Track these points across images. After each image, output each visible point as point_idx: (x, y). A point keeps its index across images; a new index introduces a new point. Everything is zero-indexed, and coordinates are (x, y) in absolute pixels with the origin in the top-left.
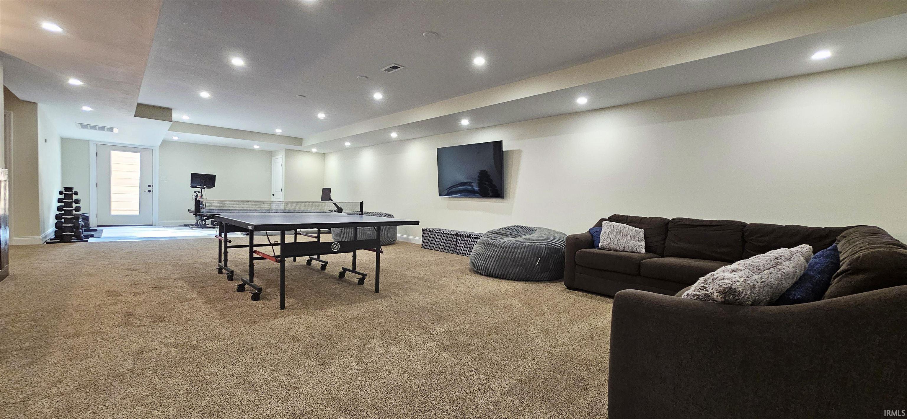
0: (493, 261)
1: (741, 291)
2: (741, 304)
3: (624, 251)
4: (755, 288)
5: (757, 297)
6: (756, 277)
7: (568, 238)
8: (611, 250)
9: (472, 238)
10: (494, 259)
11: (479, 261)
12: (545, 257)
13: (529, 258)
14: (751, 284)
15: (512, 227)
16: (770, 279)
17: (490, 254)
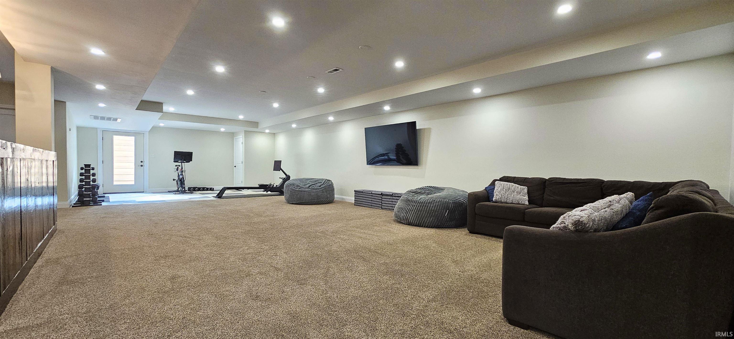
0: (412, 213)
1: (586, 223)
2: (587, 232)
3: (512, 203)
4: (595, 221)
5: (597, 227)
6: (596, 214)
7: (470, 194)
8: (503, 203)
9: (395, 196)
10: (413, 212)
11: (401, 213)
12: (453, 209)
13: (440, 211)
14: (593, 218)
15: (425, 187)
16: (605, 215)
17: (409, 208)
